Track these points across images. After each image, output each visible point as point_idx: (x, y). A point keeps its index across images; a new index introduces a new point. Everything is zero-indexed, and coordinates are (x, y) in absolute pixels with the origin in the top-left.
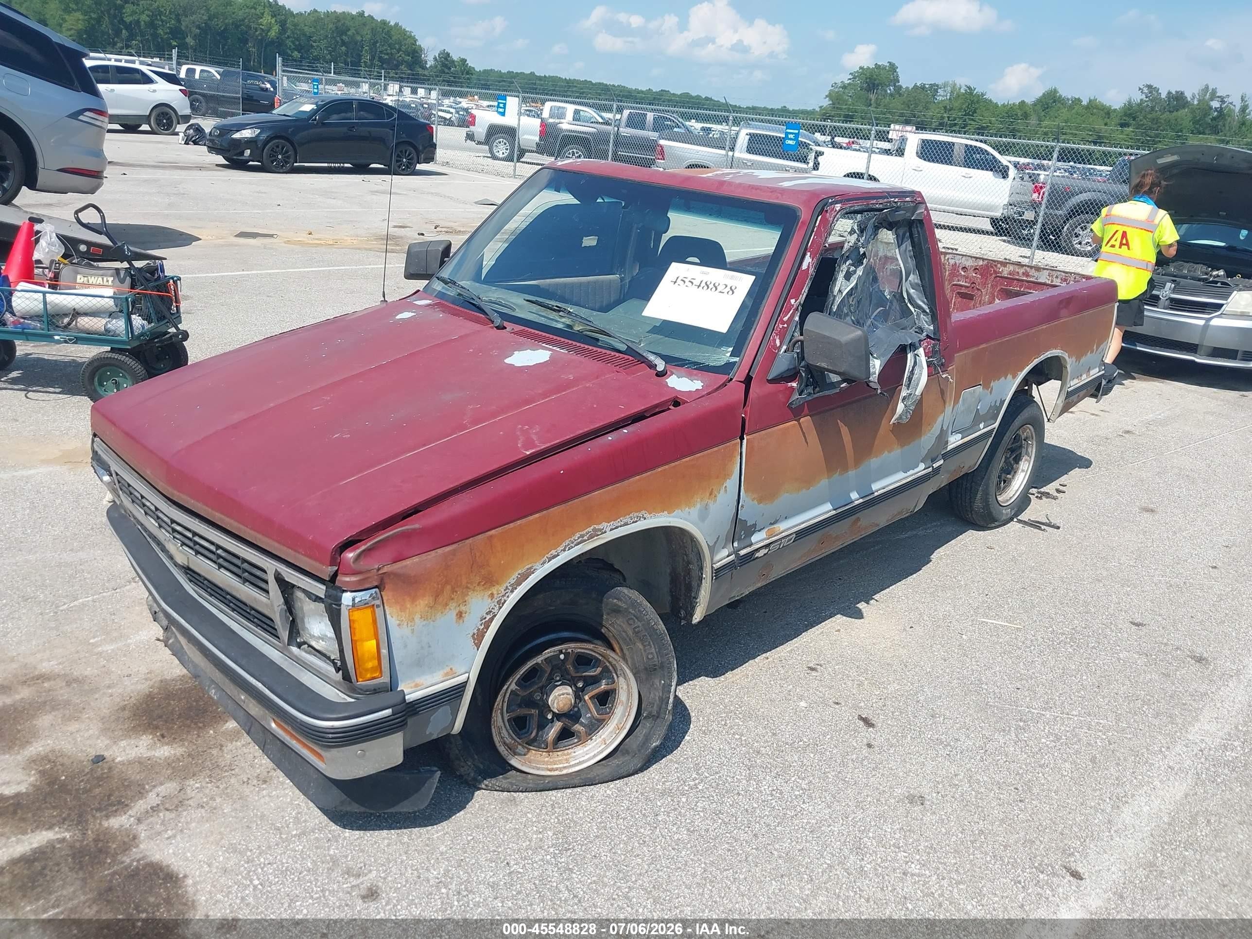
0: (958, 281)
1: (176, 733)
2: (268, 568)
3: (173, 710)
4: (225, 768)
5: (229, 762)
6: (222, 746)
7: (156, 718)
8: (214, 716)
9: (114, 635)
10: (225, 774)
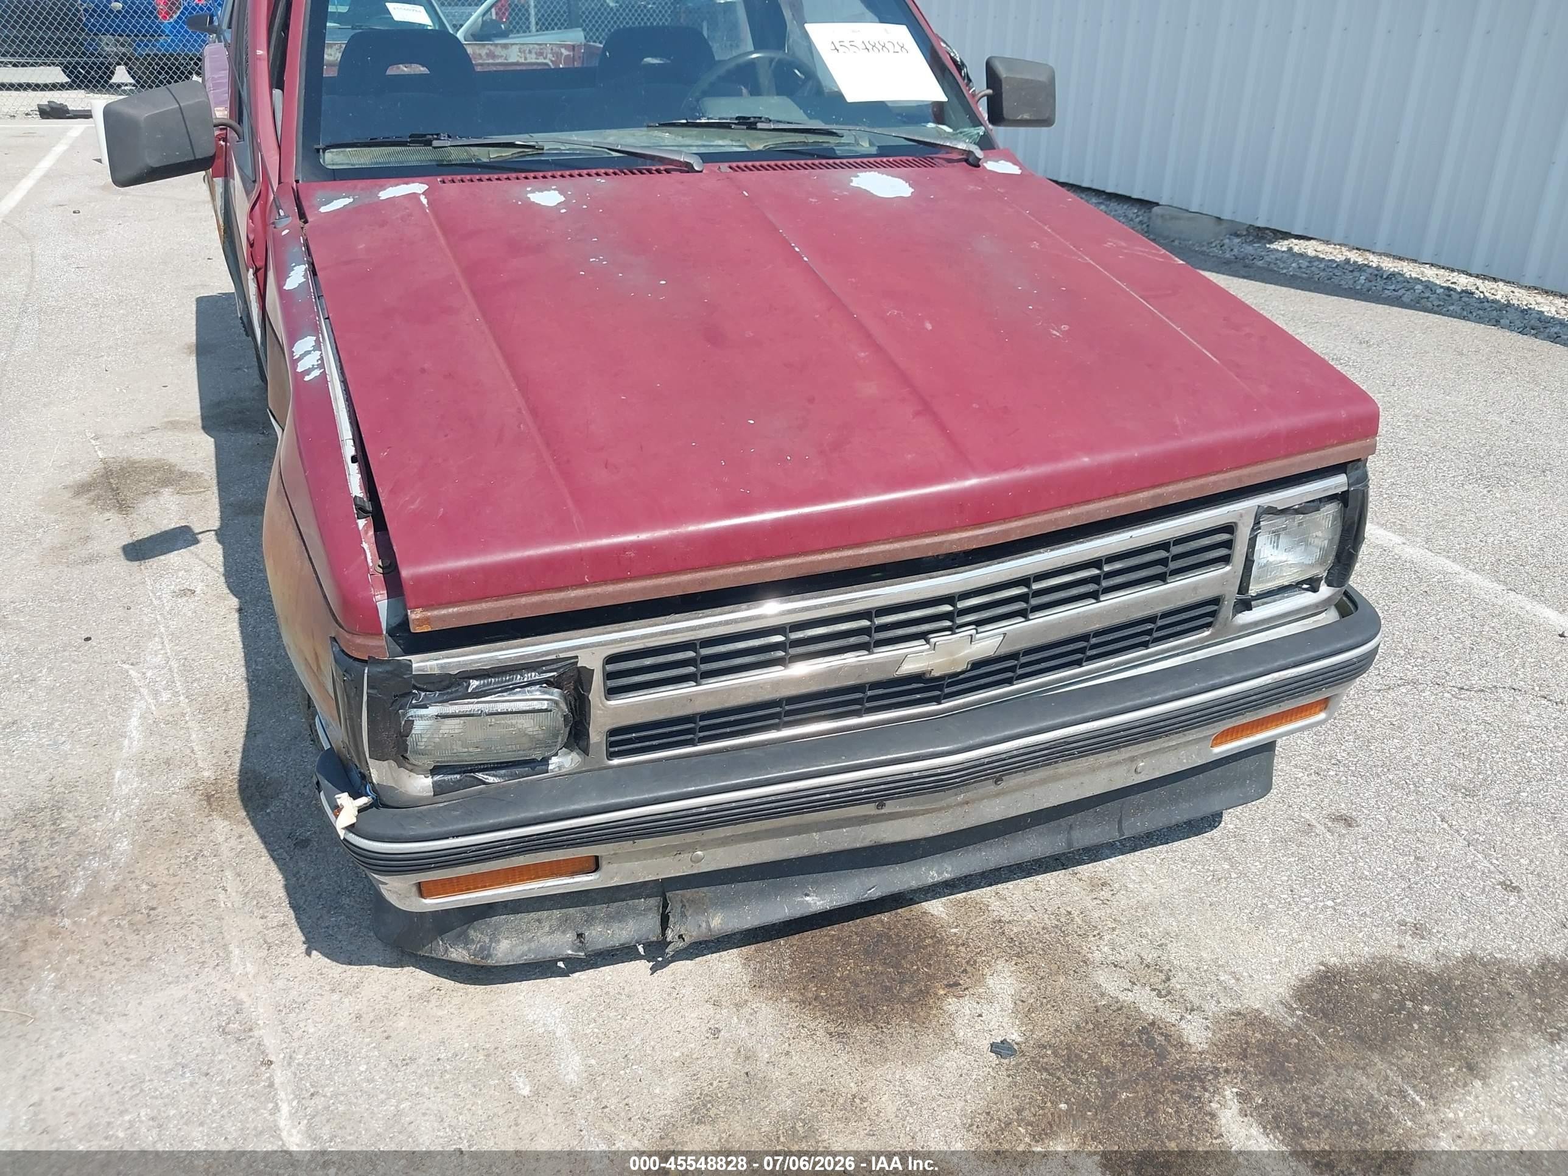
1: (947, 969)
2: (1241, 516)
3: (867, 973)
4: (1063, 920)
5: (1046, 916)
6: (1000, 921)
7: (888, 994)
8: (905, 926)
9: (515, 1055)
10: (1078, 920)
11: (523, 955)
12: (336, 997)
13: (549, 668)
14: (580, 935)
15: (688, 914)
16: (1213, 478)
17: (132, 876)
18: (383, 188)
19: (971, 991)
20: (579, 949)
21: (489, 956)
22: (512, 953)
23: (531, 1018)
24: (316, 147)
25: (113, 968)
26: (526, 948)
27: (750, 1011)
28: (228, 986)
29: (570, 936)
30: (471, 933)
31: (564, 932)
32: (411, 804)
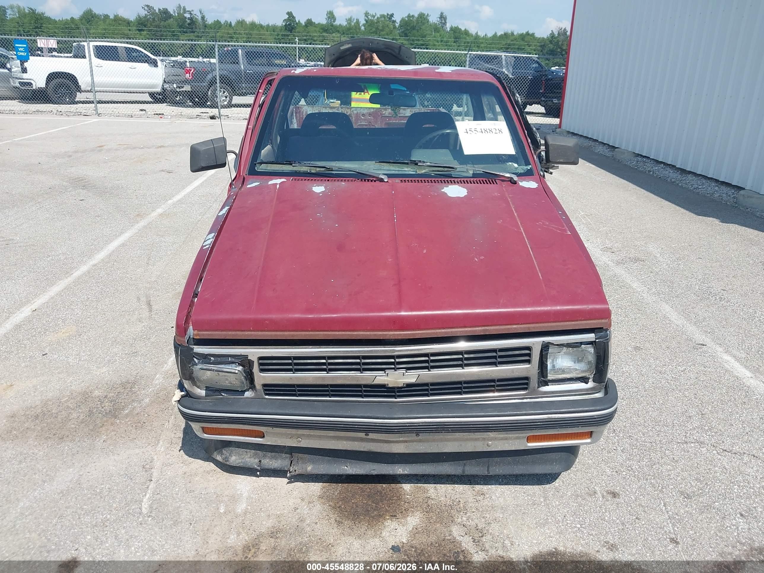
0: (361, 122)
1: (395, 510)
2: (534, 344)
3: (364, 503)
4: (455, 503)
5: (449, 500)
6: (429, 498)
7: (367, 512)
8: (390, 490)
9: (226, 499)
10: (462, 505)
11: (239, 463)
12: (182, 465)
13: (238, 357)
14: (260, 461)
15: (300, 463)
16: (515, 326)
17: (144, 411)
18: (272, 180)
19: (399, 520)
20: (258, 466)
21: (228, 461)
22: (235, 461)
23: (238, 488)
24: (255, 163)
25: (123, 439)
26: (240, 461)
27: (313, 505)
28: (152, 453)
29: (257, 461)
30: (223, 451)
31: (255, 459)
32: (199, 398)
